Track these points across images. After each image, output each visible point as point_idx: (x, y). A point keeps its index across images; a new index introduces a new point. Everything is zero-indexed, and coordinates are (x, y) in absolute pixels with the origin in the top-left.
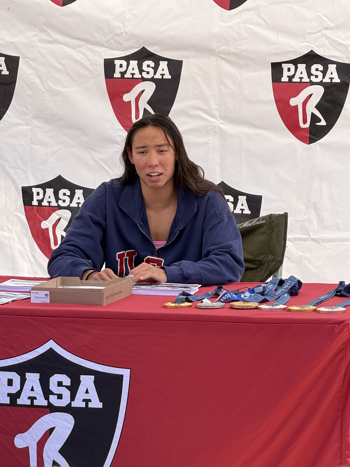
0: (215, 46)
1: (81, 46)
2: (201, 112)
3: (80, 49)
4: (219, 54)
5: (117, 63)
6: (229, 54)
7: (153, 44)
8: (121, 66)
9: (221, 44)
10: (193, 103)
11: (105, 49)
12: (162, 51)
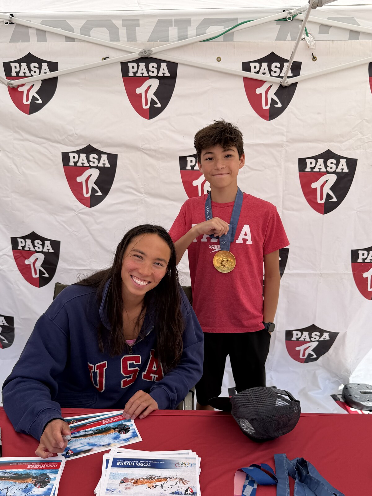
0: (140, 144)
1: (44, 143)
2: (131, 189)
3: (44, 145)
4: (143, 150)
5: (71, 155)
6: (150, 150)
7: (96, 143)
8: (74, 157)
9: (144, 143)
10: (127, 183)
11: (61, 145)
12: (103, 147)
